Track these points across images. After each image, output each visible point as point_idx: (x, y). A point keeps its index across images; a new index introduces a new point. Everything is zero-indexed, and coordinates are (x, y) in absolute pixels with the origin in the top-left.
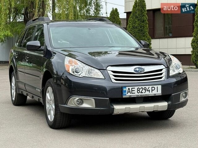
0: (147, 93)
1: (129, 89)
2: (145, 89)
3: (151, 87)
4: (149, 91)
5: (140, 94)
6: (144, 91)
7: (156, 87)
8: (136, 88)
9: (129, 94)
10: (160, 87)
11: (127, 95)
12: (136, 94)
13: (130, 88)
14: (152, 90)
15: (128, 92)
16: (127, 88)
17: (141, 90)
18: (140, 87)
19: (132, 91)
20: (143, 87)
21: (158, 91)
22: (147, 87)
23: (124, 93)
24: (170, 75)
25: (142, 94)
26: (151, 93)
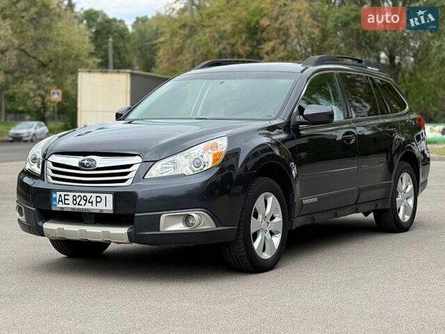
0: (88, 206)
1: (60, 195)
2: (85, 198)
3: (94, 195)
4: (92, 202)
5: (77, 206)
6: (83, 202)
7: (103, 196)
8: (71, 194)
9: (60, 205)
10: (110, 197)
11: (58, 206)
12: (70, 206)
13: (63, 194)
14: (97, 202)
15: (59, 201)
16: (58, 193)
17: (78, 200)
18: (77, 194)
19: (65, 199)
20: (82, 195)
21: (106, 204)
22: (88, 195)
23: (54, 203)
24: (146, 177)
25: (80, 207)
26: (94, 207)
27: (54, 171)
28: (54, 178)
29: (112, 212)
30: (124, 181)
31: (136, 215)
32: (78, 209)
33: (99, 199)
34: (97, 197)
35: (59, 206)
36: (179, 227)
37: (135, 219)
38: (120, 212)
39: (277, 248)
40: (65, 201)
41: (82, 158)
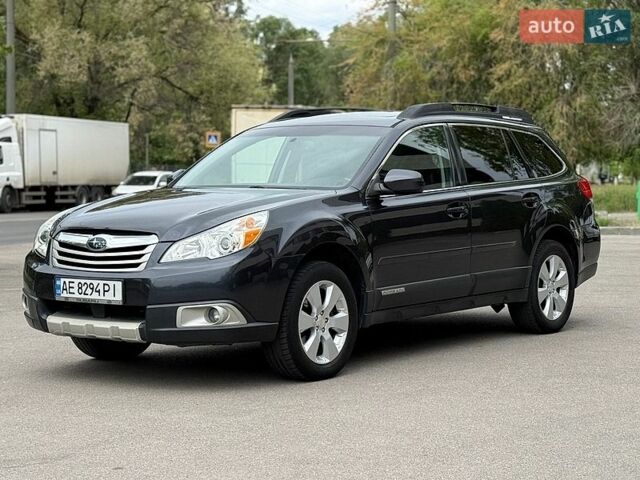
0: (95, 296)
1: (64, 282)
2: (91, 286)
3: (102, 282)
4: (99, 291)
5: (82, 296)
6: (89, 291)
7: (111, 283)
8: (77, 281)
9: (65, 294)
10: (119, 285)
12: (75, 295)
13: (67, 280)
14: (105, 291)
15: (63, 289)
16: (62, 280)
17: (84, 288)
18: (83, 281)
19: (70, 287)
20: (89, 282)
21: (115, 295)
22: (95, 283)
23: (58, 292)
24: (162, 261)
25: (86, 297)
26: (102, 297)
27: (61, 253)
28: (60, 261)
29: (121, 304)
30: (137, 265)
31: (149, 307)
32: (84, 299)
33: (107, 288)
34: (104, 285)
35: (63, 296)
36: (200, 322)
37: (148, 312)
38: (130, 303)
39: (339, 350)
40: (70, 289)
41: (91, 237)
